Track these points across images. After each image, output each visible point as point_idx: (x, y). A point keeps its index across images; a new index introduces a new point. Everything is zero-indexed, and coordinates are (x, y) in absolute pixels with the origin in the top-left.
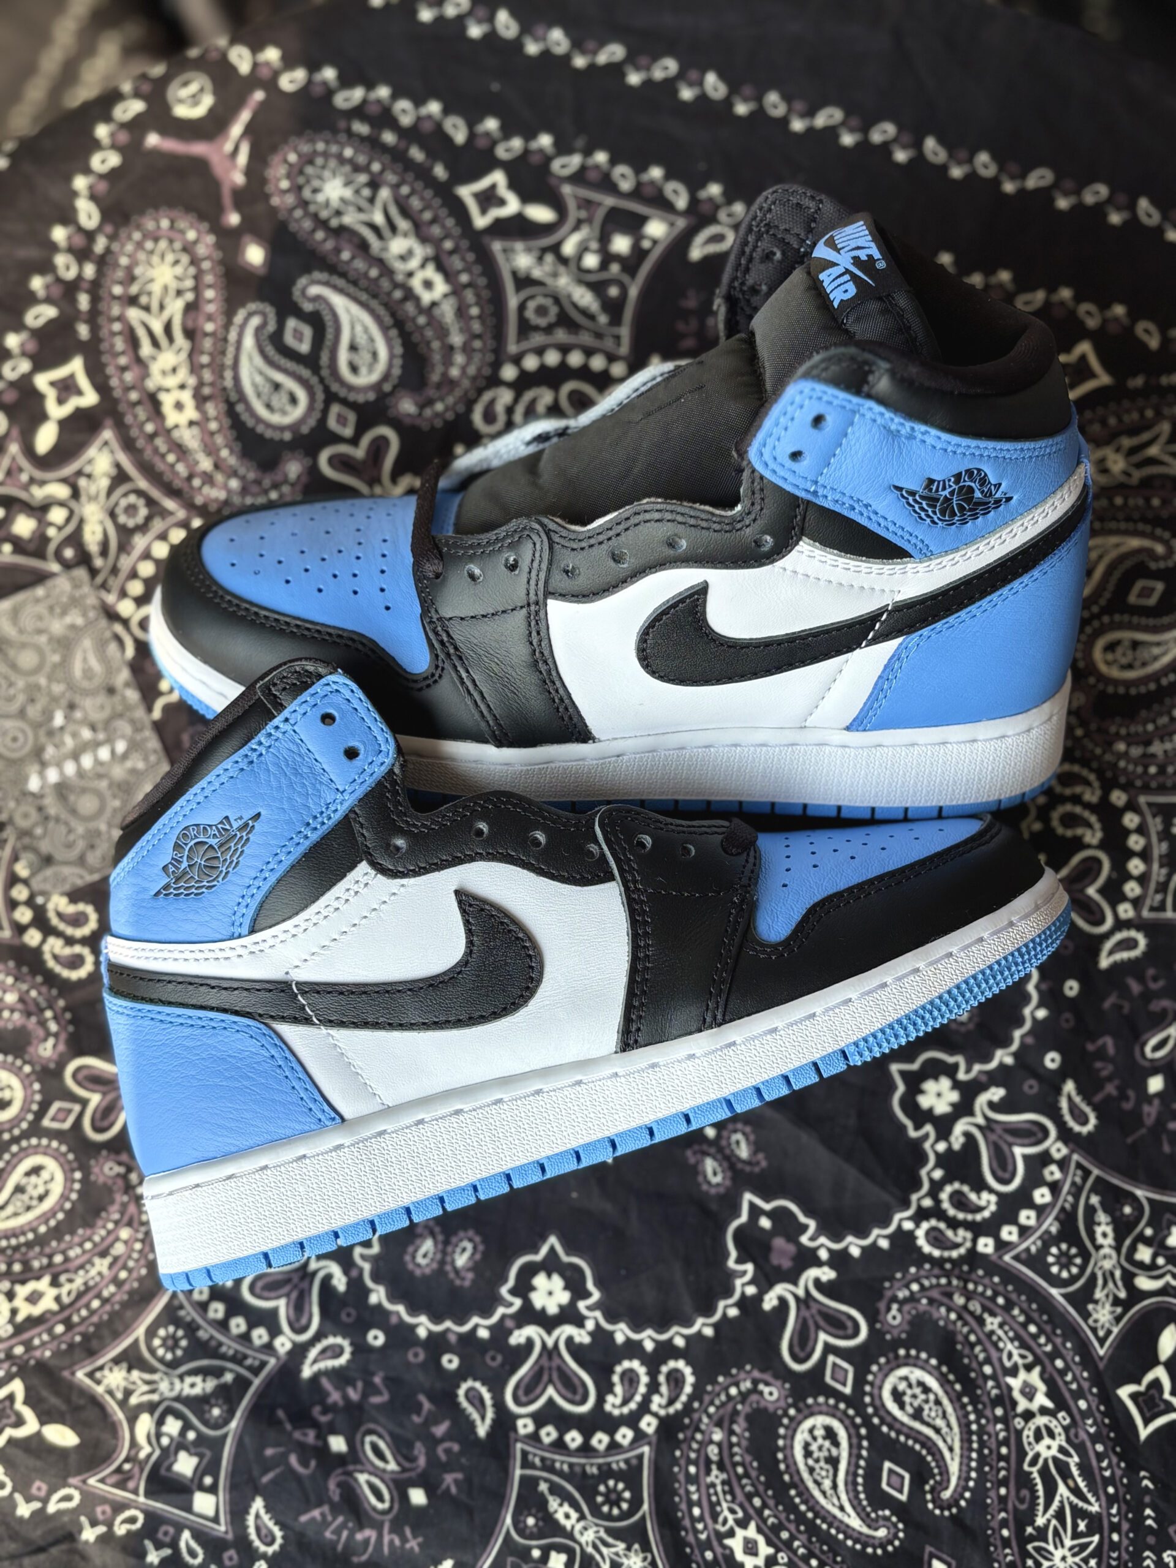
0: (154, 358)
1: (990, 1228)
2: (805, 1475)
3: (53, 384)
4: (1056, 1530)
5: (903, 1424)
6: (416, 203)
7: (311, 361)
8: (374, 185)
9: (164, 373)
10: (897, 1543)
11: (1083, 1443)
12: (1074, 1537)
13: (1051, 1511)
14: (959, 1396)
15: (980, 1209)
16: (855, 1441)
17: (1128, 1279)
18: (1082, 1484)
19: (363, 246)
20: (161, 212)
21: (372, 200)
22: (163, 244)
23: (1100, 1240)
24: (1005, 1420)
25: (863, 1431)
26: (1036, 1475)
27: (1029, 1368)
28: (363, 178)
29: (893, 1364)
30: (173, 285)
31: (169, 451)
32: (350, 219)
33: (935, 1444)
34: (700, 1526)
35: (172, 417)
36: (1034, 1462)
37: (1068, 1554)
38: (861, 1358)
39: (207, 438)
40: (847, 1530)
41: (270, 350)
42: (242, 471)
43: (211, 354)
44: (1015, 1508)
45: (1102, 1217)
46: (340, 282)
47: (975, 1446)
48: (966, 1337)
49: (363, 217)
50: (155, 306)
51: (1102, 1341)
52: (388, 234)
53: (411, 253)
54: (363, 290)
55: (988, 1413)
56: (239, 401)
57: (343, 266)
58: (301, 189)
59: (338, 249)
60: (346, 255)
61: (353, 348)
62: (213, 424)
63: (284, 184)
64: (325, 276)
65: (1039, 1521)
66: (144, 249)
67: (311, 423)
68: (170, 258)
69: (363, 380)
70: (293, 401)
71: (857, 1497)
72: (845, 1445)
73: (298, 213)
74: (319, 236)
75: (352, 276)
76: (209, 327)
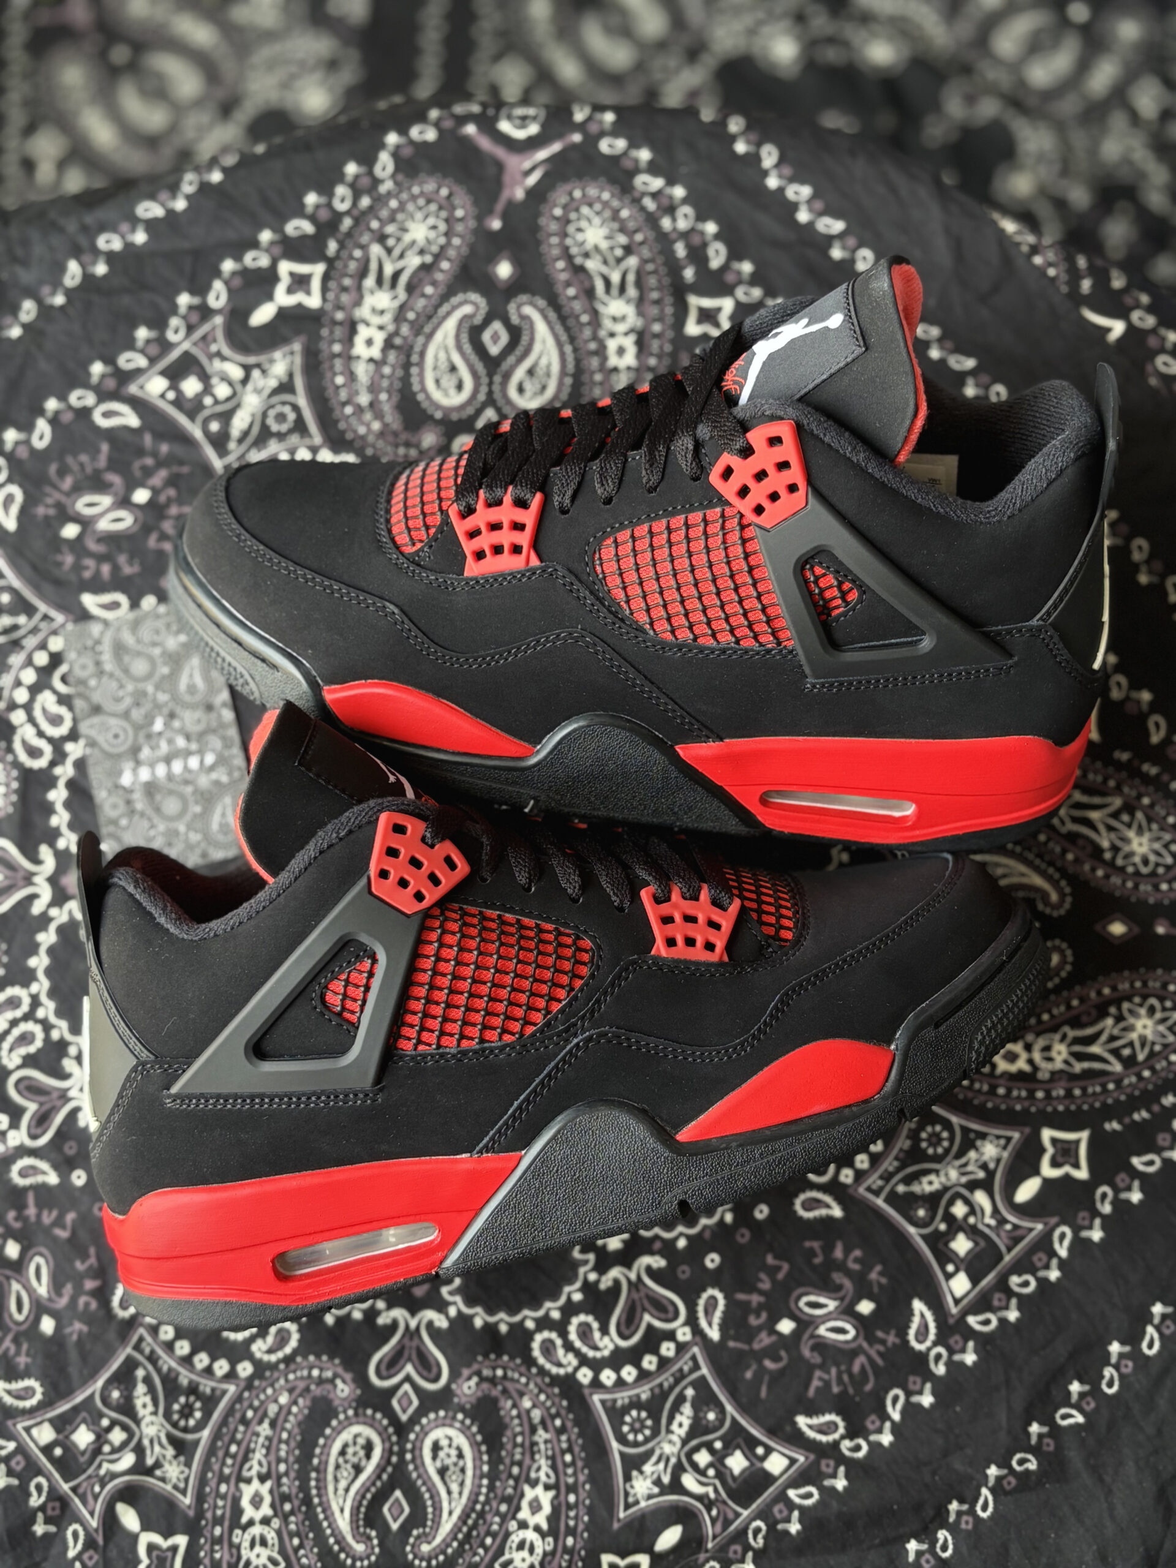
0: (372, 292)
1: (597, 1366)
2: (331, 1468)
3: (291, 274)
5: (426, 1471)
6: (652, 281)
7: (492, 364)
8: (628, 250)
9: (374, 310)
10: (366, 1563)
14: (482, 1476)
15: (595, 1348)
16: (383, 1463)
17: (678, 1471)
19: (589, 292)
20: (447, 181)
21: (619, 261)
22: (432, 207)
23: (674, 1427)
24: (504, 1518)
25: (395, 1459)
27: (547, 1487)
28: (623, 239)
29: (448, 1421)
30: (421, 243)
31: (342, 373)
32: (593, 265)
33: (440, 1502)
34: (229, 1462)
35: (359, 348)
38: (428, 1402)
39: (377, 378)
41: (465, 338)
42: (389, 419)
43: (418, 314)
45: (687, 1409)
46: (552, 315)
47: (470, 1522)
48: (515, 1436)
49: (604, 270)
50: (396, 252)
51: (627, 1506)
52: (615, 291)
53: (623, 318)
54: (567, 329)
55: (494, 1504)
56: (417, 364)
57: (562, 301)
58: (568, 222)
59: (568, 284)
60: (571, 292)
61: (531, 372)
62: (387, 370)
63: (558, 211)
64: (543, 304)
66: (415, 203)
67: (463, 415)
68: (431, 221)
69: (521, 402)
70: (459, 387)
71: (359, 1508)
72: (373, 1462)
73: (554, 239)
74: (560, 265)
75: (567, 311)
76: (429, 290)
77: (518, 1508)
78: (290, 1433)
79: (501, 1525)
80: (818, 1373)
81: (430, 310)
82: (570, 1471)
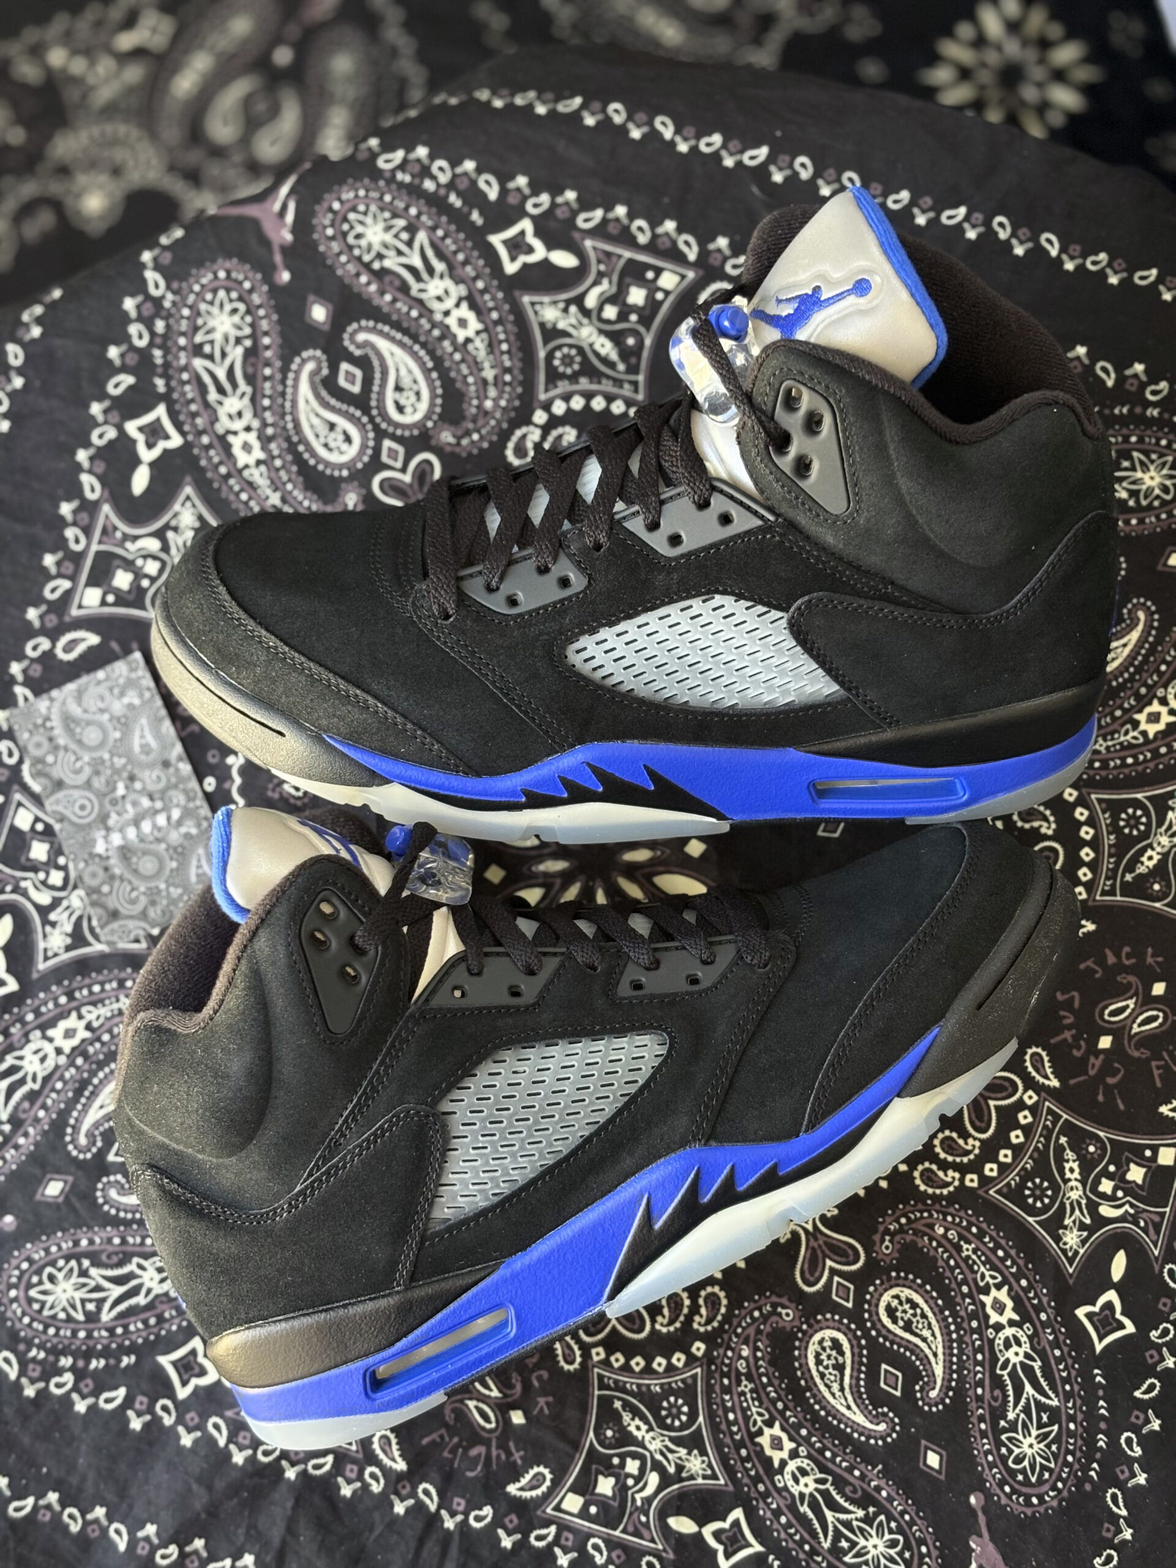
0: (221, 403)
1: (976, 1167)
2: (818, 1380)
3: (141, 430)
4: (1024, 1421)
5: (896, 1335)
6: (450, 245)
7: (361, 402)
8: (412, 229)
10: (894, 1435)
11: (1044, 1349)
12: (1038, 1428)
13: (1020, 1407)
14: (941, 1310)
15: (967, 1153)
16: (856, 1350)
17: (1093, 1208)
18: (1044, 1384)
19: (404, 288)
20: (219, 264)
21: (410, 243)
22: (222, 294)
23: (1068, 1175)
25: (863, 1342)
26: (1006, 1377)
27: (998, 1287)
28: (401, 223)
29: (887, 1285)
30: (233, 333)
31: (242, 489)
32: (390, 262)
33: (922, 1351)
34: (735, 1429)
35: (242, 458)
36: (1004, 1366)
37: (1034, 1442)
38: (862, 1280)
39: (274, 475)
40: (855, 1426)
41: (324, 393)
43: (271, 398)
44: (990, 1404)
45: (1069, 1155)
46: (388, 329)
47: (955, 1351)
48: (947, 1262)
49: (403, 260)
50: (217, 355)
51: (1071, 1261)
52: (425, 275)
53: (447, 293)
54: (405, 332)
55: (965, 1325)
56: (301, 443)
57: (386, 309)
58: (345, 235)
59: (381, 292)
60: (388, 298)
61: (398, 388)
62: (278, 463)
63: (330, 232)
64: (371, 324)
65: (1011, 1416)
66: (204, 300)
67: (366, 459)
68: (228, 307)
69: (409, 419)
70: (348, 439)
71: (860, 1397)
72: (848, 1354)
73: (343, 258)
74: (364, 279)
75: (395, 317)
76: (267, 372)
77: (987, 1317)
78: (766, 1375)
79: (981, 1339)
80: (1154, 1064)
81: (280, 388)
82: (1009, 1263)
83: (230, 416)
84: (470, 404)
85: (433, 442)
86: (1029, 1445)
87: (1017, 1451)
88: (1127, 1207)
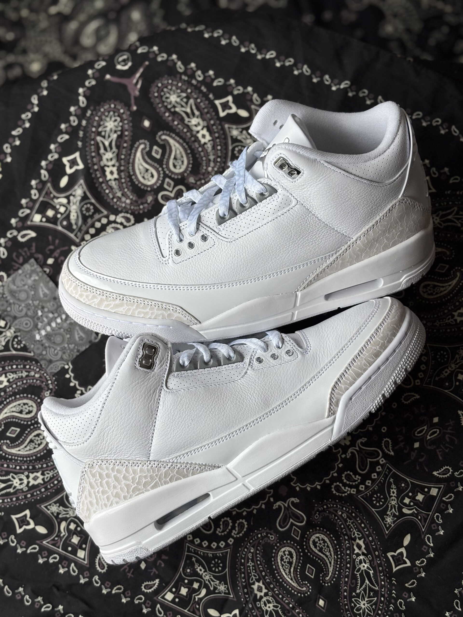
0: (104, 154)
1: (357, 486)
2: (281, 567)
3: (68, 161)
4: (363, 595)
5: (315, 553)
6: (202, 105)
7: (160, 162)
8: (188, 98)
10: (309, 593)
11: (375, 566)
12: (368, 598)
13: (362, 588)
14: (335, 545)
16: (298, 557)
17: (400, 508)
18: (373, 580)
19: (182, 120)
20: (112, 102)
21: (187, 103)
22: (112, 113)
23: (392, 494)
24: (350, 555)
25: (301, 554)
26: (358, 575)
27: (360, 539)
28: (184, 95)
29: (315, 532)
30: (114, 129)
31: (107, 188)
32: (178, 109)
33: (325, 560)
34: (244, 580)
35: (109, 177)
36: (358, 571)
37: (366, 603)
38: (304, 529)
39: (120, 185)
40: (293, 587)
41: (146, 157)
42: (131, 197)
43: (124, 155)
44: (350, 586)
45: (393, 486)
47: (339, 563)
48: (340, 526)
49: (184, 109)
50: (107, 136)
51: (388, 529)
52: (191, 116)
53: (199, 124)
54: (181, 137)
55: (344, 552)
56: (133, 175)
57: (174, 127)
58: (162, 97)
59: (173, 121)
60: (176, 123)
61: (175, 158)
62: (123, 181)
63: (156, 94)
64: (168, 133)
65: (358, 591)
66: (104, 115)
67: (158, 185)
68: (113, 119)
69: (177, 171)
70: (152, 176)
71: (297, 576)
72: (295, 558)
73: (160, 105)
74: (167, 114)
75: (177, 131)
76: (125, 145)
77: (354, 550)
78: (260, 561)
79: (350, 558)
80: (438, 450)
81: (129, 152)
82: (365, 530)
83: (107, 160)
84: (203, 168)
85: (186, 182)
86: (363, 604)
87: (358, 606)
88: (414, 510)
